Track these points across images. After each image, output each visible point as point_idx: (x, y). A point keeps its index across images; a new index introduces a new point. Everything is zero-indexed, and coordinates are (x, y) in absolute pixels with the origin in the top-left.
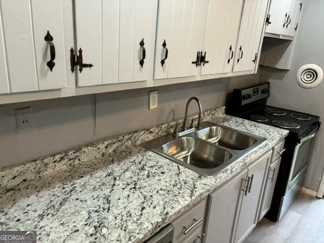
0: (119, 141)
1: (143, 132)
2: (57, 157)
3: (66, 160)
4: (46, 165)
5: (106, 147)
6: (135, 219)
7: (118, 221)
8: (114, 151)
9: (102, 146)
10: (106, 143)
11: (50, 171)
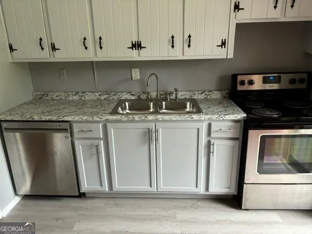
0: (108, 94)
1: (125, 93)
5: (100, 95)
9: (97, 94)
10: (99, 93)
11: (71, 98)
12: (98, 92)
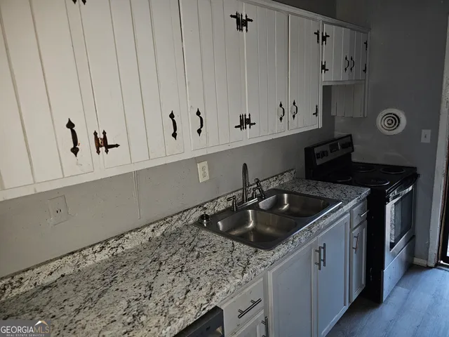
0: (167, 222)
1: (195, 209)
2: (97, 248)
3: (108, 250)
4: (85, 257)
5: (153, 231)
6: (178, 304)
7: (159, 307)
8: (163, 234)
9: (147, 230)
10: (152, 226)
11: (90, 263)
12: (148, 225)
